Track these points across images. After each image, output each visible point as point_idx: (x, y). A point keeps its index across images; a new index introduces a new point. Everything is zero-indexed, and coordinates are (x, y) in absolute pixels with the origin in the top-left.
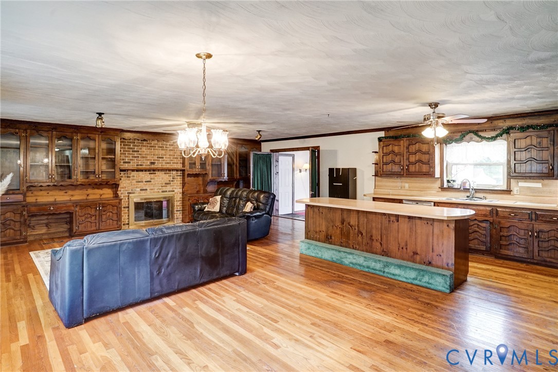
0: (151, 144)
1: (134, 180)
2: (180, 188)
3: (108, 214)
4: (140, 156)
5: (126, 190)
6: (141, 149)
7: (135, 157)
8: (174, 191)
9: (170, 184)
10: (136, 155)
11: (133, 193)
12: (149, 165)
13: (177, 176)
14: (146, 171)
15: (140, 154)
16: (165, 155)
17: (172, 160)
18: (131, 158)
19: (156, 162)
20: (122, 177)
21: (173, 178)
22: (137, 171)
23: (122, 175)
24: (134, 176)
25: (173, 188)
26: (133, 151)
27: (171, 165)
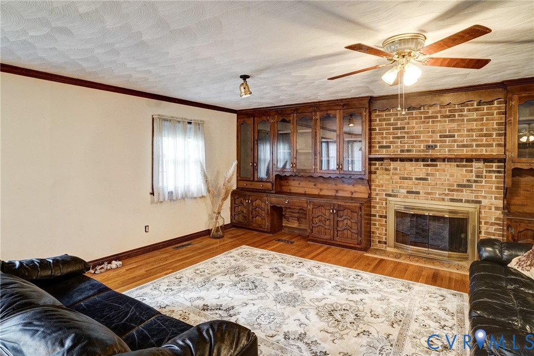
0: (428, 112)
1: (396, 174)
2: (496, 198)
3: (345, 221)
4: (406, 136)
5: (384, 191)
6: (408, 123)
7: (398, 138)
8: (480, 202)
9: (471, 186)
10: (399, 135)
11: (395, 196)
12: (423, 151)
13: (490, 172)
14: (417, 160)
15: (407, 133)
16: (459, 131)
17: (474, 140)
18: (391, 140)
19: (438, 144)
20: (377, 169)
21: (477, 176)
22: (402, 160)
23: (377, 166)
24: (396, 169)
25: (476, 197)
26: (394, 129)
27: (472, 151)
